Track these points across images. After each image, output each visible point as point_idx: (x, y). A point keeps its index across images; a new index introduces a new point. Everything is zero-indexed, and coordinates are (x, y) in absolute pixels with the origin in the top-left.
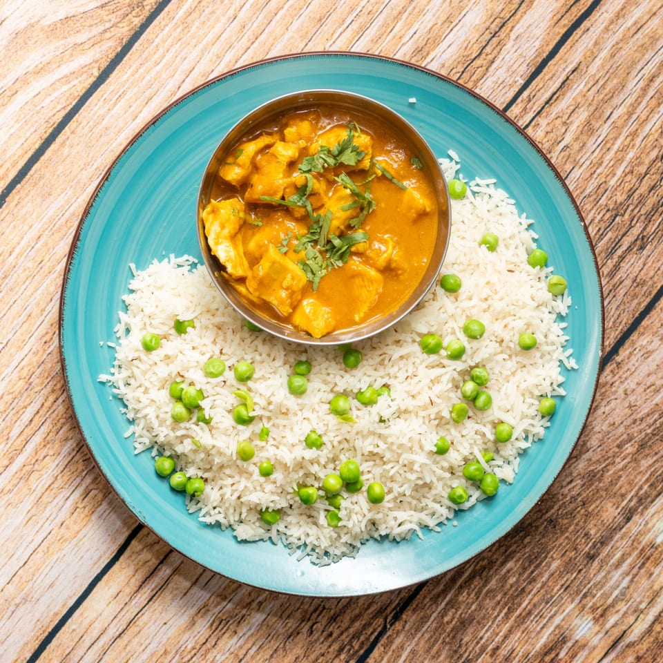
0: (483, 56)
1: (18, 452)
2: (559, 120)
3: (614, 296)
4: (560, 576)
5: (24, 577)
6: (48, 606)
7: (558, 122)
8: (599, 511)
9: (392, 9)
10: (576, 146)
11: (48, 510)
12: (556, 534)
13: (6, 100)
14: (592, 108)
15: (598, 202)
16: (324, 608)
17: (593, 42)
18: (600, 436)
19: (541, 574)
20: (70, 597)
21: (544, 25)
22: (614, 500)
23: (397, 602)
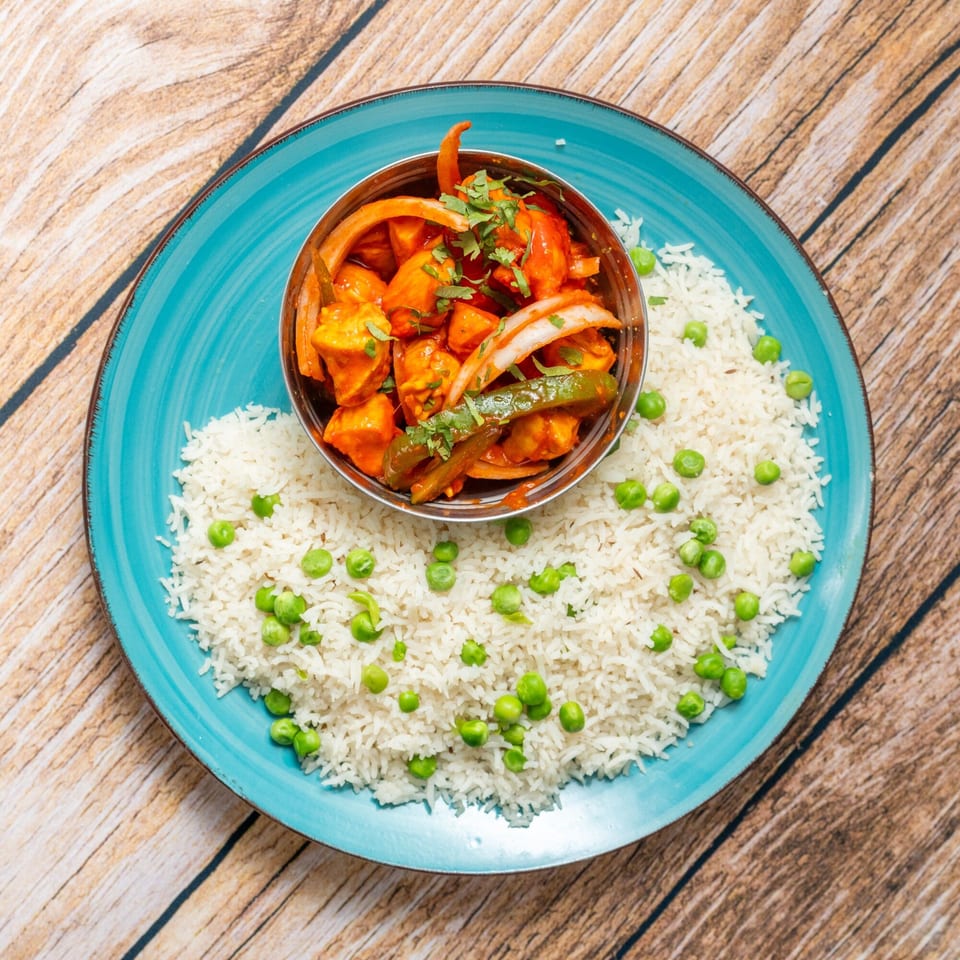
0: (771, 164)
1: (76, 709)
2: (875, 261)
3: (942, 516)
4: (848, 912)
5: (77, 891)
6: (111, 933)
7: (874, 263)
8: (907, 822)
9: (645, 92)
10: (898, 299)
11: (117, 792)
12: (845, 852)
13: (84, 198)
14: (923, 246)
15: (925, 380)
16: (509, 949)
17: (927, 151)
18: (913, 715)
19: (820, 910)
20: (142, 921)
21: (860, 123)
22: (929, 807)
23: (613, 943)
